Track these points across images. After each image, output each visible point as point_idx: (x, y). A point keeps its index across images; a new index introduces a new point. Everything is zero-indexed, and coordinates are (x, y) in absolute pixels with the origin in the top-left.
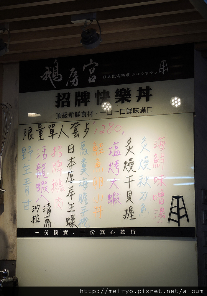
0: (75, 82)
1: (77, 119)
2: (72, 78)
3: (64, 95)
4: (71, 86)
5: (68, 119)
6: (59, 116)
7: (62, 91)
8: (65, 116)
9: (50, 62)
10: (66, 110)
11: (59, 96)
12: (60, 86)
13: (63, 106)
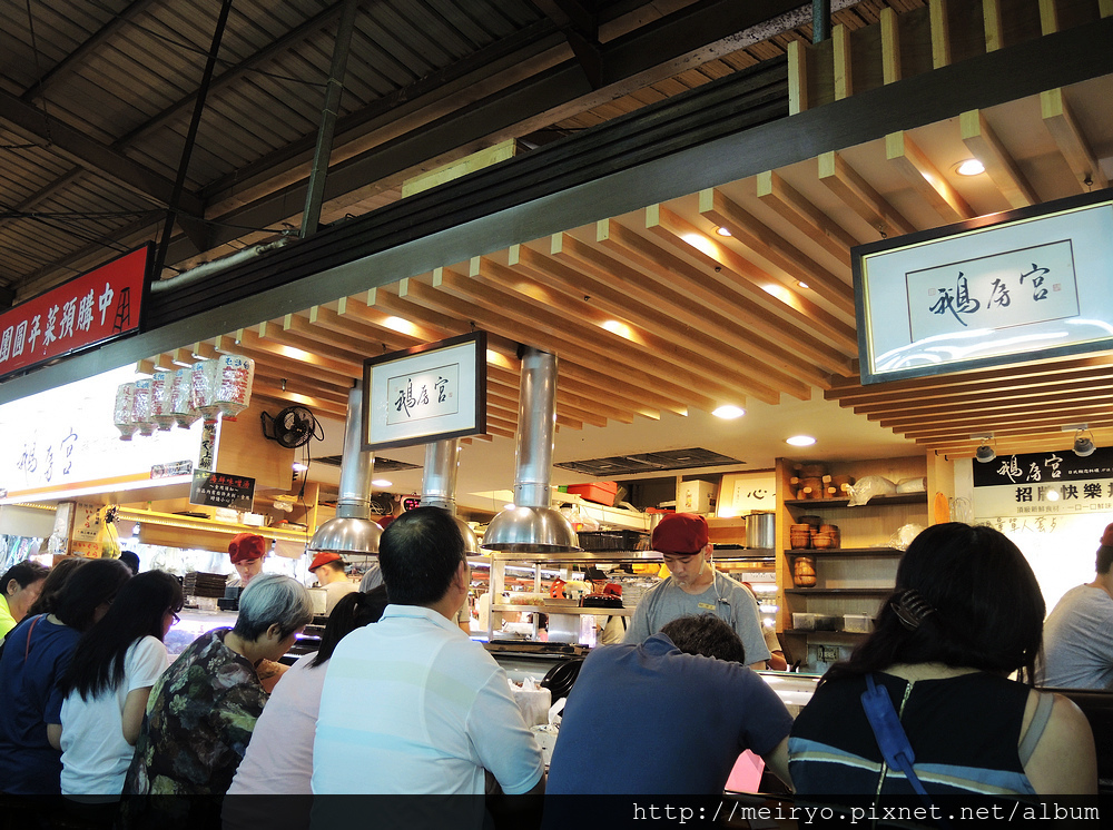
0: (1037, 476)
1: (1042, 513)
2: (1033, 473)
3: (1025, 489)
4: (1032, 481)
5: (1031, 513)
6: (1021, 510)
7: (1022, 486)
8: (1027, 510)
9: (1008, 458)
10: (1027, 504)
11: (1019, 490)
12: (1020, 480)
13: (1024, 500)
